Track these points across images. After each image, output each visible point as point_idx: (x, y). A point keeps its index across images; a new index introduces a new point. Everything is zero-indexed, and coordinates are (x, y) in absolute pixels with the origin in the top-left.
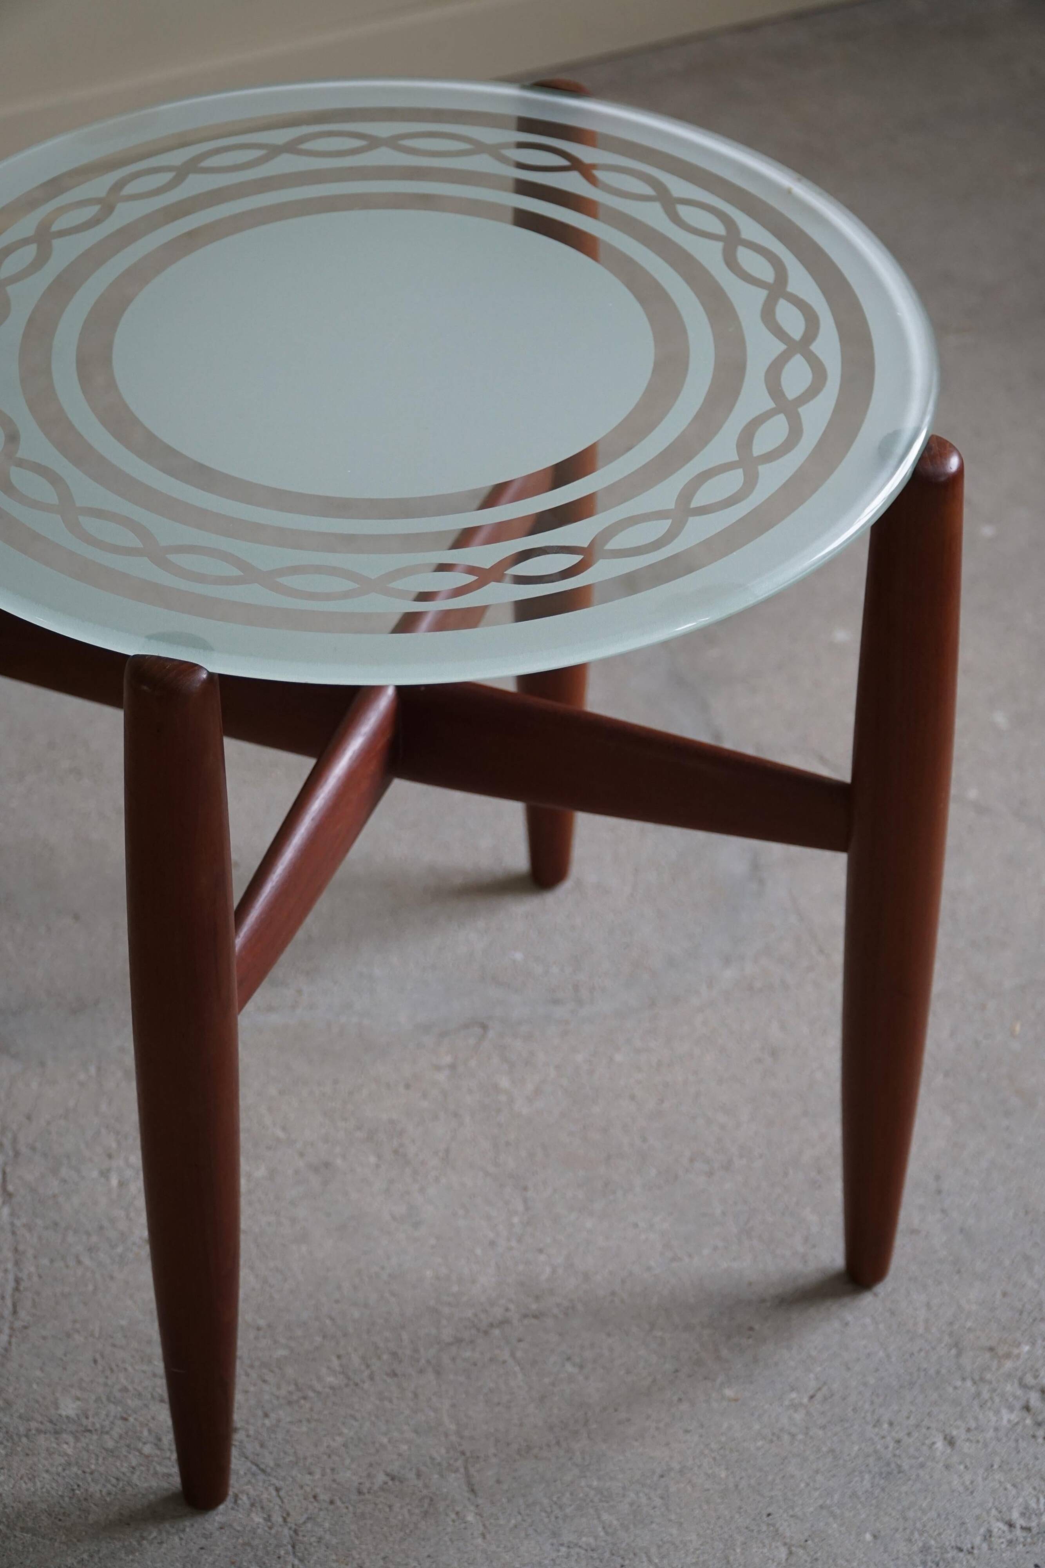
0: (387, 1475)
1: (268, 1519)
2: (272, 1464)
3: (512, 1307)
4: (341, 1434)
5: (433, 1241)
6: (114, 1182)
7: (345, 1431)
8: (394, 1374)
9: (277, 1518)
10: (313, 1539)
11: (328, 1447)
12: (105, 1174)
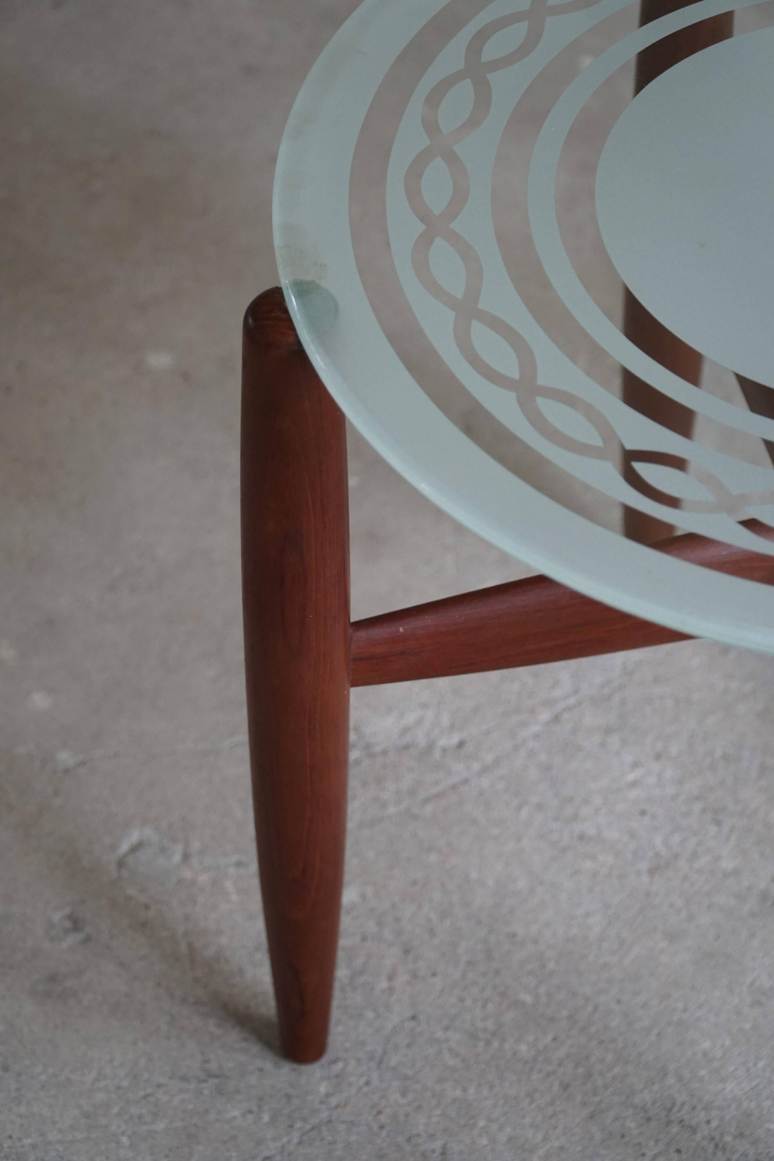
0: (444, 1147)
1: (328, 1095)
2: (393, 1063)
3: (714, 1124)
4: (465, 1090)
5: (748, 1026)
6: (631, 777)
7: (471, 1091)
8: (565, 1087)
9: (334, 1101)
10: (330, 1138)
11: (444, 1090)
12: (635, 765)
